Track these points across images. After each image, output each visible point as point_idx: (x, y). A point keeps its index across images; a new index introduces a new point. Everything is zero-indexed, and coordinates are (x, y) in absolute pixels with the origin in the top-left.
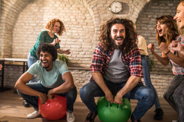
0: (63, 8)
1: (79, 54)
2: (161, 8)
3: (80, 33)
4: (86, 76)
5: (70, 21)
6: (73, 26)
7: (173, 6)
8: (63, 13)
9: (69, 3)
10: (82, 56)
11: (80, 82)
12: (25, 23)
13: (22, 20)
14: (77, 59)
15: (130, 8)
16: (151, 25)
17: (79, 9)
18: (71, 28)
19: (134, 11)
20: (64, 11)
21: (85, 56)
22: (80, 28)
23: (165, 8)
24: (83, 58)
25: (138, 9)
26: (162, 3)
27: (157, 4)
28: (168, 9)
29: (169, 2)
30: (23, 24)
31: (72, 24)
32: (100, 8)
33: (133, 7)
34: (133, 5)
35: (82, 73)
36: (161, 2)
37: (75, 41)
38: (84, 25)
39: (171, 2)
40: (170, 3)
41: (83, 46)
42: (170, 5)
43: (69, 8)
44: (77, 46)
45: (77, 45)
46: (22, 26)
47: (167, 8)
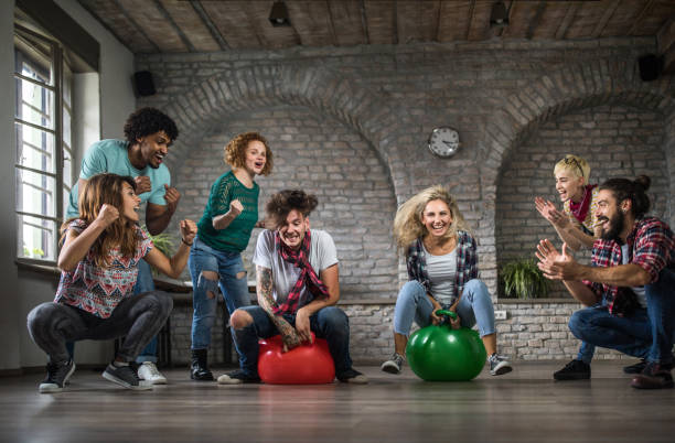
0: (306, 145)
1: (357, 266)
2: (566, 134)
3: (359, 211)
4: (381, 320)
5: (328, 179)
6: (336, 192)
7: (595, 129)
8: (305, 157)
9: (321, 130)
10: (367, 272)
11: (367, 337)
12: (200, 190)
13: (189, 181)
14: (352, 280)
15: (480, 142)
16: (541, 182)
17: (348, 144)
18: (333, 200)
19: (491, 149)
20: (307, 154)
21: (374, 272)
22: (356, 197)
23: (574, 135)
24: (370, 276)
25: (501, 144)
26: (565, 122)
27: (553, 125)
28: (581, 138)
29: (583, 117)
30: (195, 193)
31: (334, 188)
32: (405, 146)
33: (487, 140)
34: (488, 135)
35: (373, 314)
36: (563, 118)
37: (345, 234)
38: (367, 189)
39: (590, 117)
40: (587, 121)
41: (366, 246)
42: (585, 125)
43: (321, 143)
44: (351, 247)
45: (352, 243)
46: (193, 198)
47: (580, 133)
